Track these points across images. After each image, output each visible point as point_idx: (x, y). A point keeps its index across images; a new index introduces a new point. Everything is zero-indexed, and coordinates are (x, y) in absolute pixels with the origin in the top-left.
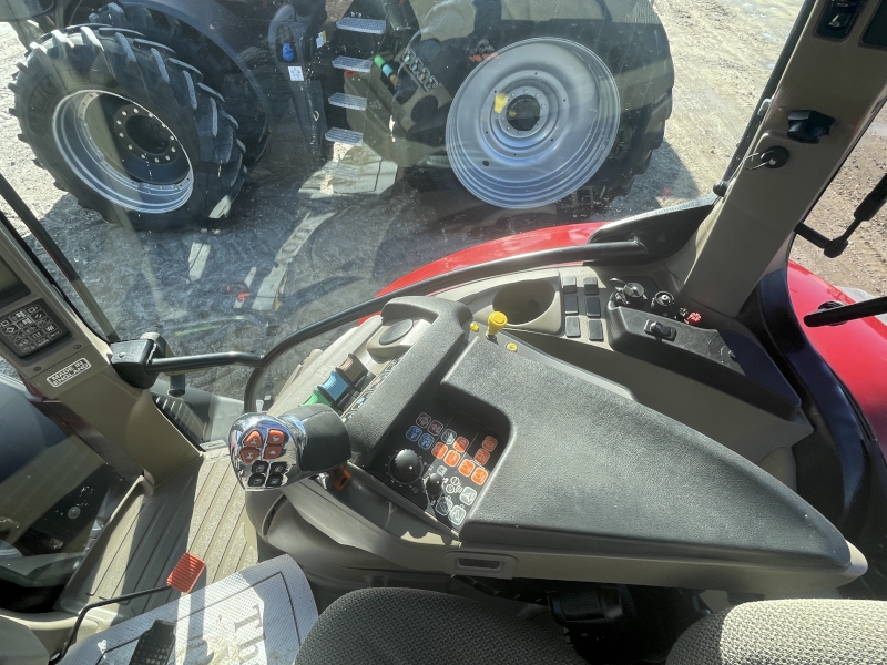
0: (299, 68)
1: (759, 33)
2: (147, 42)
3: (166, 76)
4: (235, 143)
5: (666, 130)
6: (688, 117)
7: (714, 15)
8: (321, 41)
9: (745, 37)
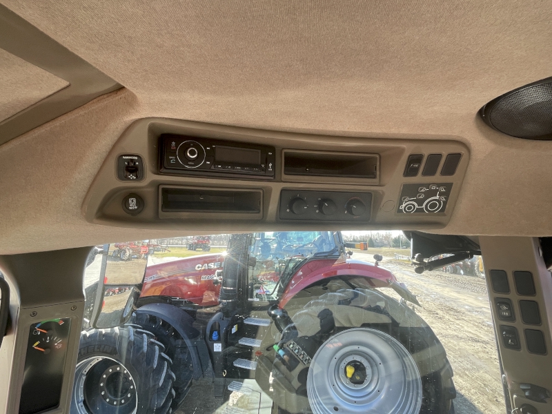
0: (220, 345)
1: (483, 322)
2: (142, 331)
3: (145, 348)
4: (171, 390)
5: (455, 384)
6: (466, 375)
7: (452, 313)
8: (234, 330)
9: (476, 324)
